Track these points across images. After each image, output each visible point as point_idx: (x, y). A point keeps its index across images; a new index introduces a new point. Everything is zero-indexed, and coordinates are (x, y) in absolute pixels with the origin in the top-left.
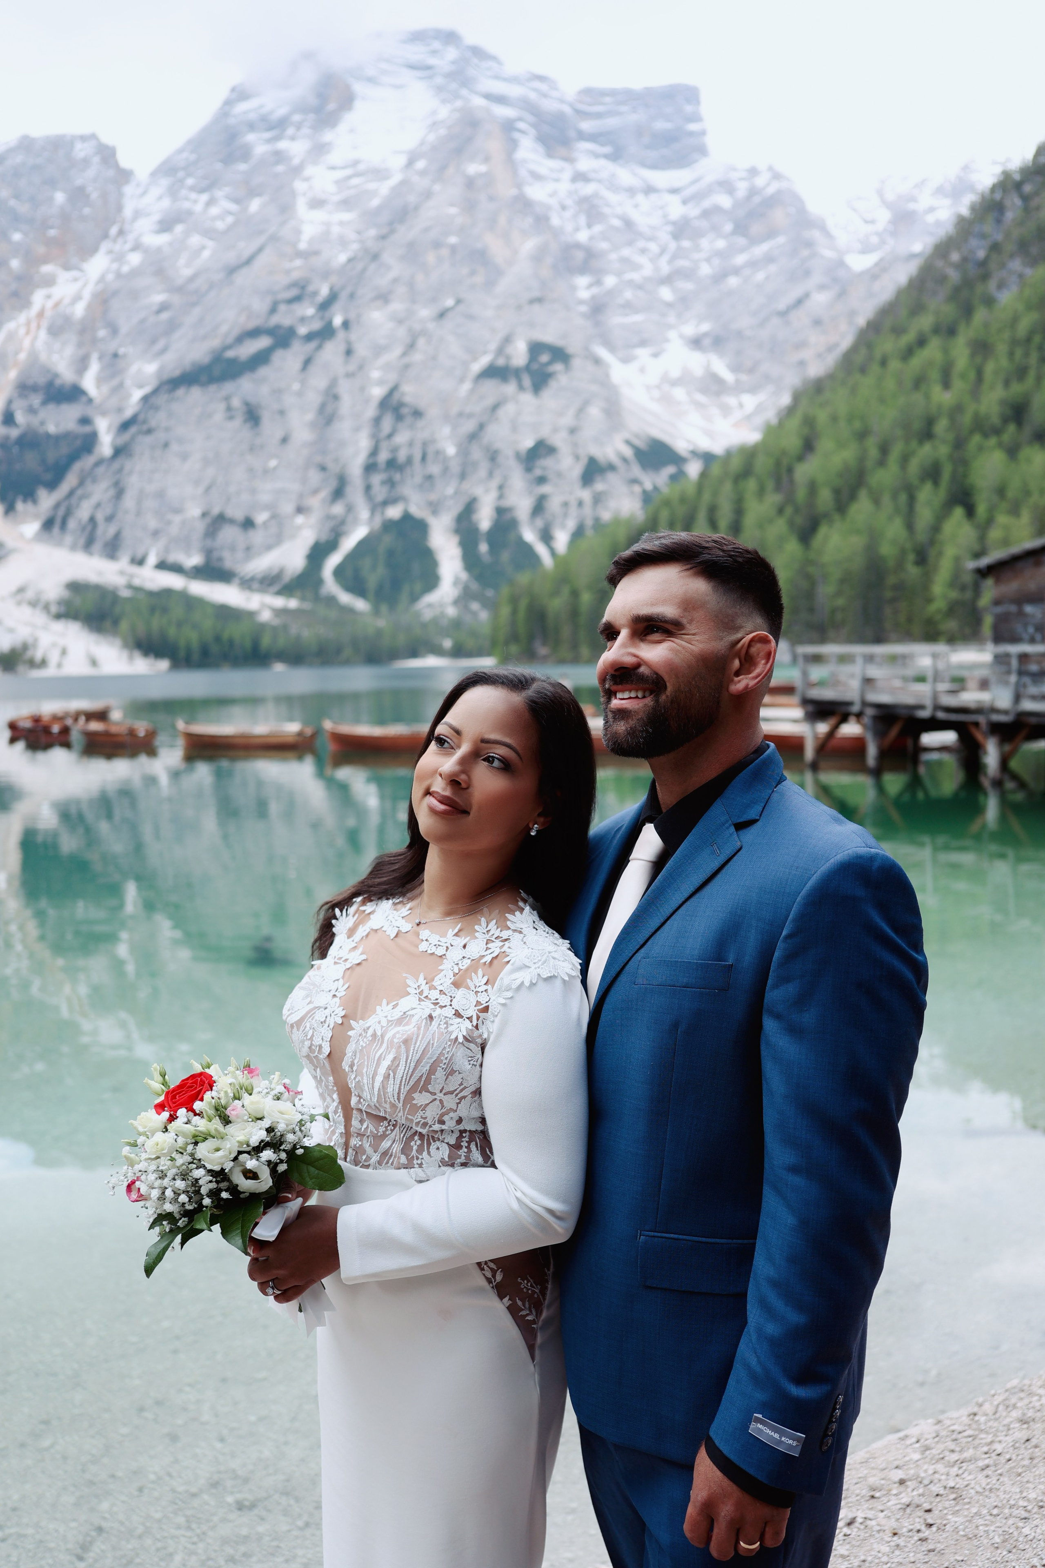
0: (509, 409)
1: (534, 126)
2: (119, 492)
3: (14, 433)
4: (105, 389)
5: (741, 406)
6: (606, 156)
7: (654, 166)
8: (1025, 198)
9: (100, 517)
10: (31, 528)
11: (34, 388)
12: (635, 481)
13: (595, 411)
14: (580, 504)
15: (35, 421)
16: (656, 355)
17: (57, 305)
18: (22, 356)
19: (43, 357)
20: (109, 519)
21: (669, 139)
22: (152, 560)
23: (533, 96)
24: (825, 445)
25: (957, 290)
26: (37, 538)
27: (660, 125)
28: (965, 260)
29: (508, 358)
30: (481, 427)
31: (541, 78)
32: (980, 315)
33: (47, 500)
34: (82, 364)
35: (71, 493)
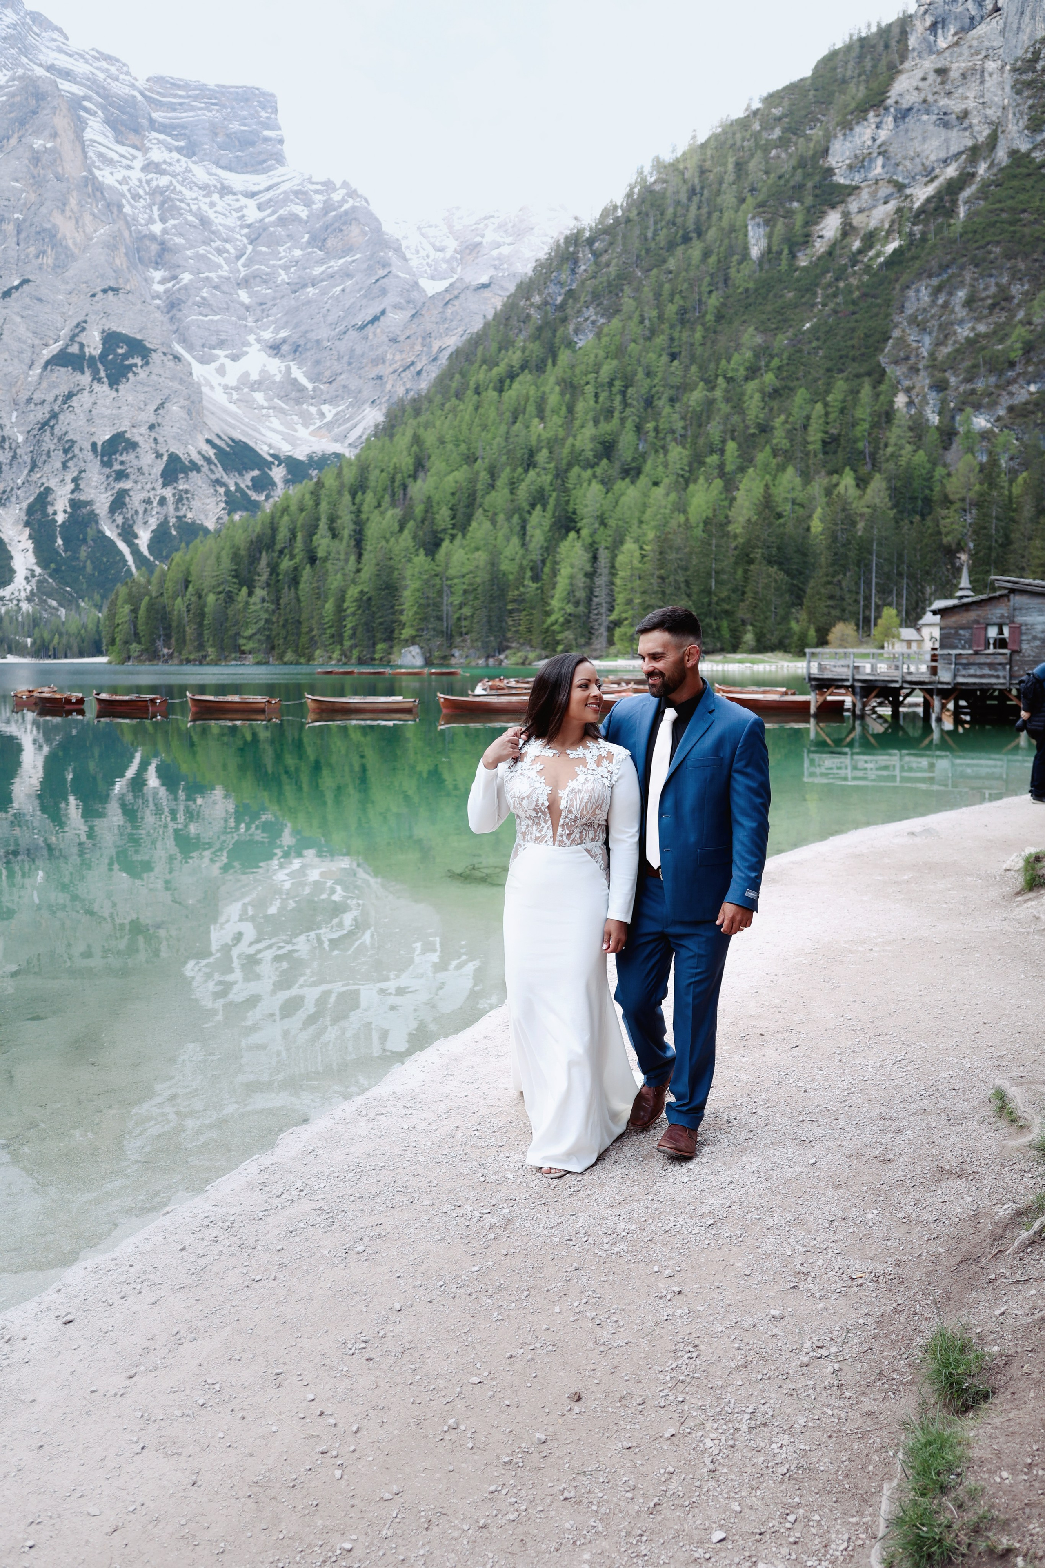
0: (85, 398)
1: (103, 108)
5: (322, 415)
6: (179, 150)
7: (228, 168)
8: (596, 255)
12: (218, 482)
13: (174, 409)
14: (162, 501)
16: (235, 358)
21: (245, 141)
23: (101, 76)
24: (437, 464)
25: (539, 329)
27: (235, 126)
28: (546, 303)
29: (82, 346)
30: (54, 416)
31: (108, 58)
32: (564, 356)
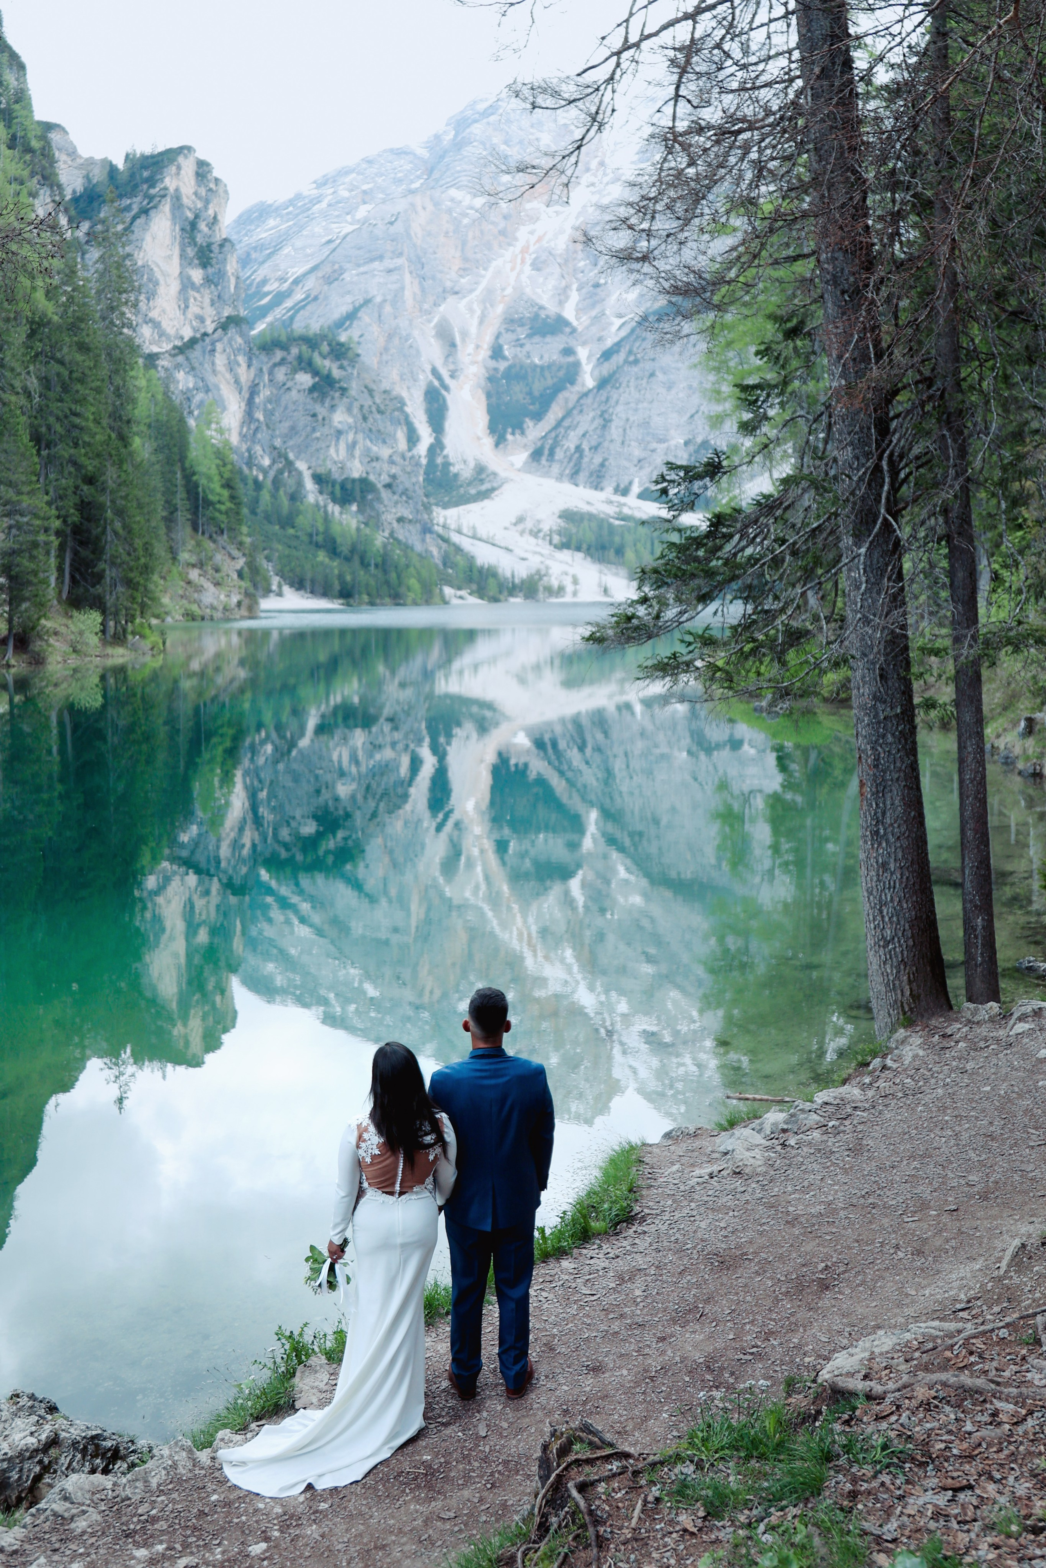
2: (606, 423)
3: (502, 366)
4: (585, 319)
9: (585, 446)
10: (521, 457)
11: (521, 322)
15: (521, 353)
17: (540, 239)
18: (509, 291)
19: (528, 290)
20: (595, 448)
22: (636, 489)
26: (526, 469)
33: (535, 431)
34: (562, 295)
35: (559, 424)
